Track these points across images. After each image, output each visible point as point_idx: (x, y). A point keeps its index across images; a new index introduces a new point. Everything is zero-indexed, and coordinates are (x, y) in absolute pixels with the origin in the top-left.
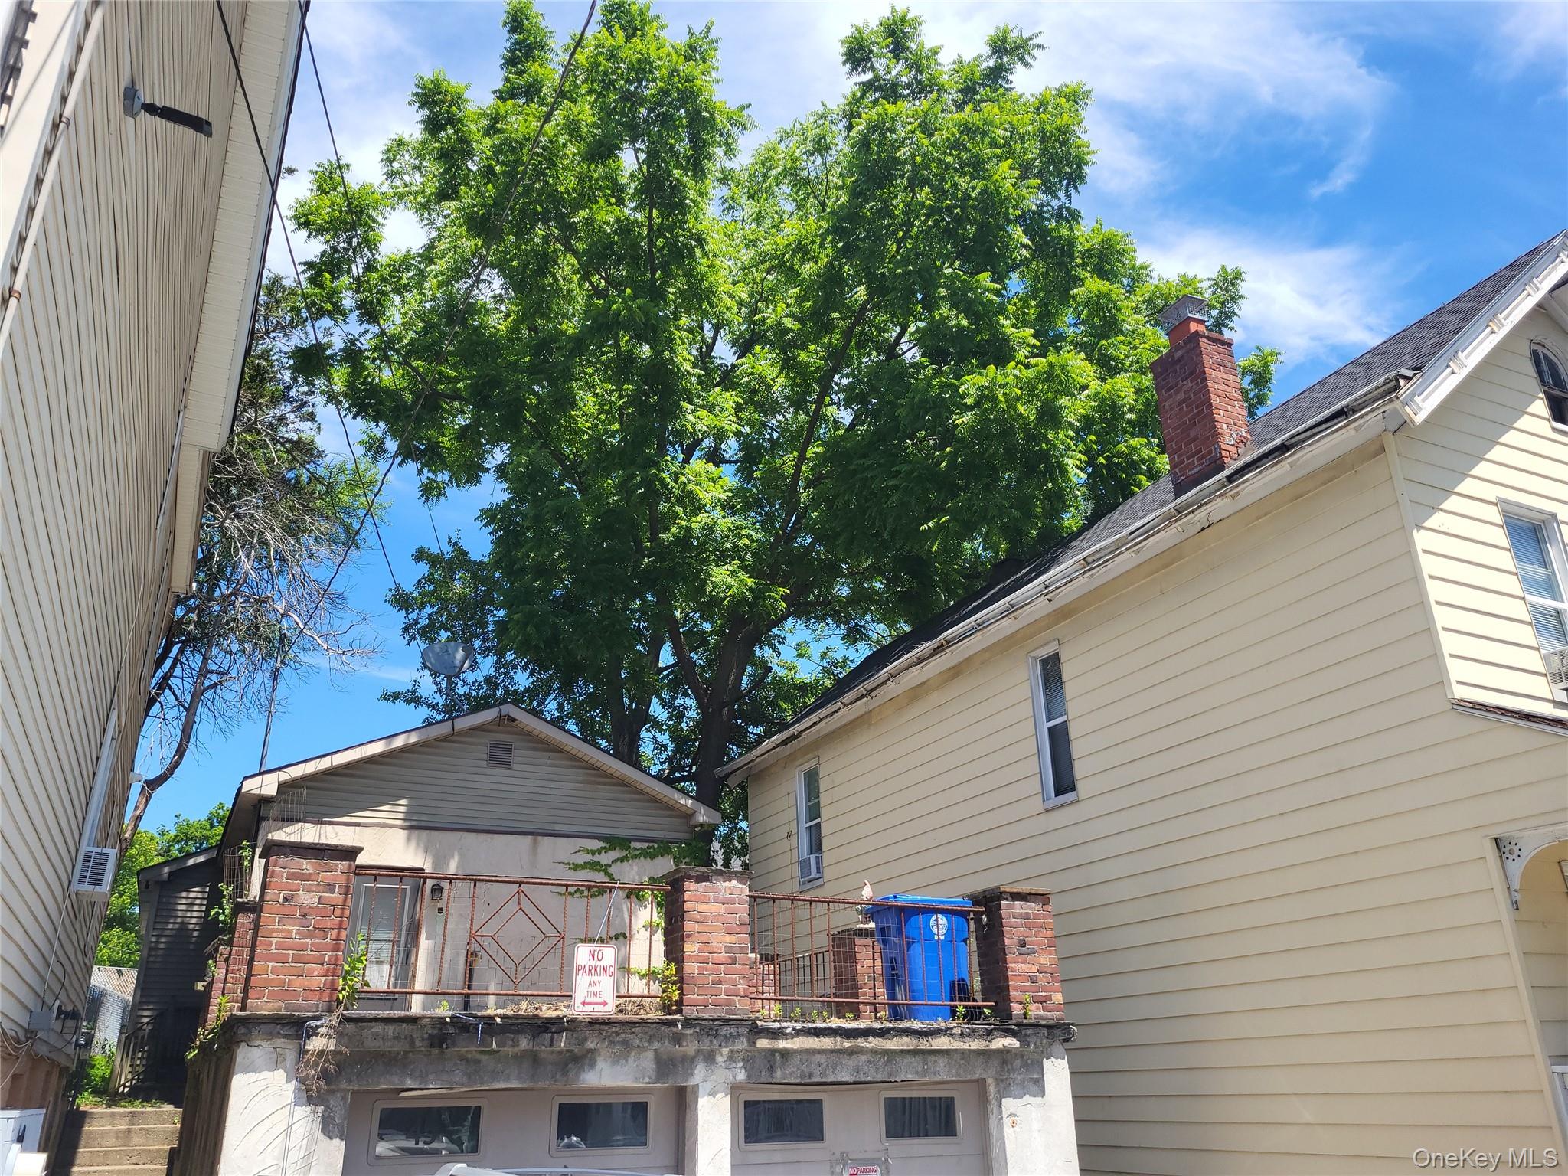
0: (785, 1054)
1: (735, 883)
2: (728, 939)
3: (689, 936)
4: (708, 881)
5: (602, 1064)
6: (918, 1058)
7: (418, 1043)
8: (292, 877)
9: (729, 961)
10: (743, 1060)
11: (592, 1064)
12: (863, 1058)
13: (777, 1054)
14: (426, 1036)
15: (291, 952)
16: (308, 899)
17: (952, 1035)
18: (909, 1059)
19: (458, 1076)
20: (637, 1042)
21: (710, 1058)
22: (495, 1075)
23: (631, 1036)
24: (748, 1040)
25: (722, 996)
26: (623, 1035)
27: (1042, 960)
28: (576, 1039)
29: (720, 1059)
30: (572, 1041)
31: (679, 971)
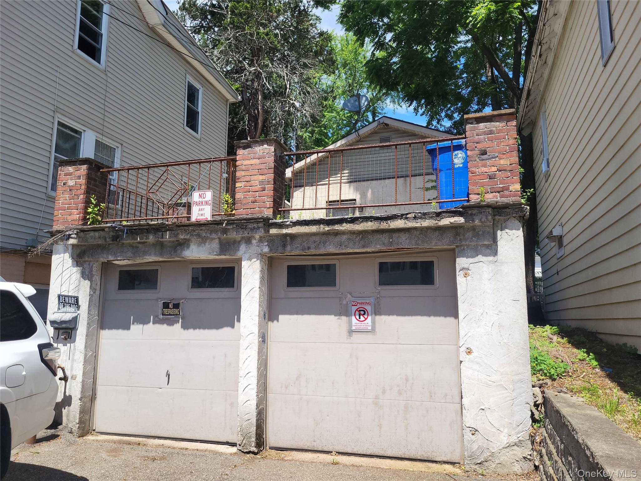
0: (293, 237)
1: (265, 146)
2: (261, 177)
3: (239, 179)
4: (250, 147)
5: (193, 247)
6: (386, 235)
7: (108, 240)
8: (66, 175)
9: (261, 190)
10: (267, 241)
11: (188, 247)
12: (345, 237)
13: (288, 238)
14: (111, 236)
15: (66, 206)
16: (71, 183)
17: (407, 218)
18: (378, 236)
19: (129, 254)
20: (204, 234)
21: (248, 241)
22: (145, 253)
23: (201, 232)
24: (265, 230)
25: (257, 209)
26: (197, 231)
27: (502, 162)
28: (174, 234)
29: (254, 242)
30: (172, 235)
31: (233, 196)
